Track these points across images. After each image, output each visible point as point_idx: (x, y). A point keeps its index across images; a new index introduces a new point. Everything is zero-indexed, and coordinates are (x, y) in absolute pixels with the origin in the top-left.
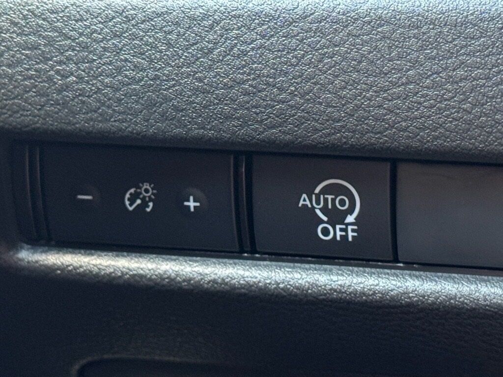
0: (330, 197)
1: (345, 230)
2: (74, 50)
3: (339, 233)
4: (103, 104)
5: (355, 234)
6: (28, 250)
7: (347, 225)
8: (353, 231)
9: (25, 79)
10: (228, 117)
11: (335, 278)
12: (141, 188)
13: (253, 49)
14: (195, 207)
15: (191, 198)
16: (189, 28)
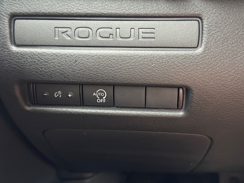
0: (100, 93)
1: (103, 100)
2: (44, 62)
3: (102, 101)
4: (51, 74)
5: (105, 101)
6: (32, 106)
7: (103, 99)
8: (105, 100)
9: (32, 69)
10: (79, 77)
11: (101, 110)
12: (58, 92)
13: (85, 62)
14: (71, 96)
15: (70, 94)
16: (70, 57)
